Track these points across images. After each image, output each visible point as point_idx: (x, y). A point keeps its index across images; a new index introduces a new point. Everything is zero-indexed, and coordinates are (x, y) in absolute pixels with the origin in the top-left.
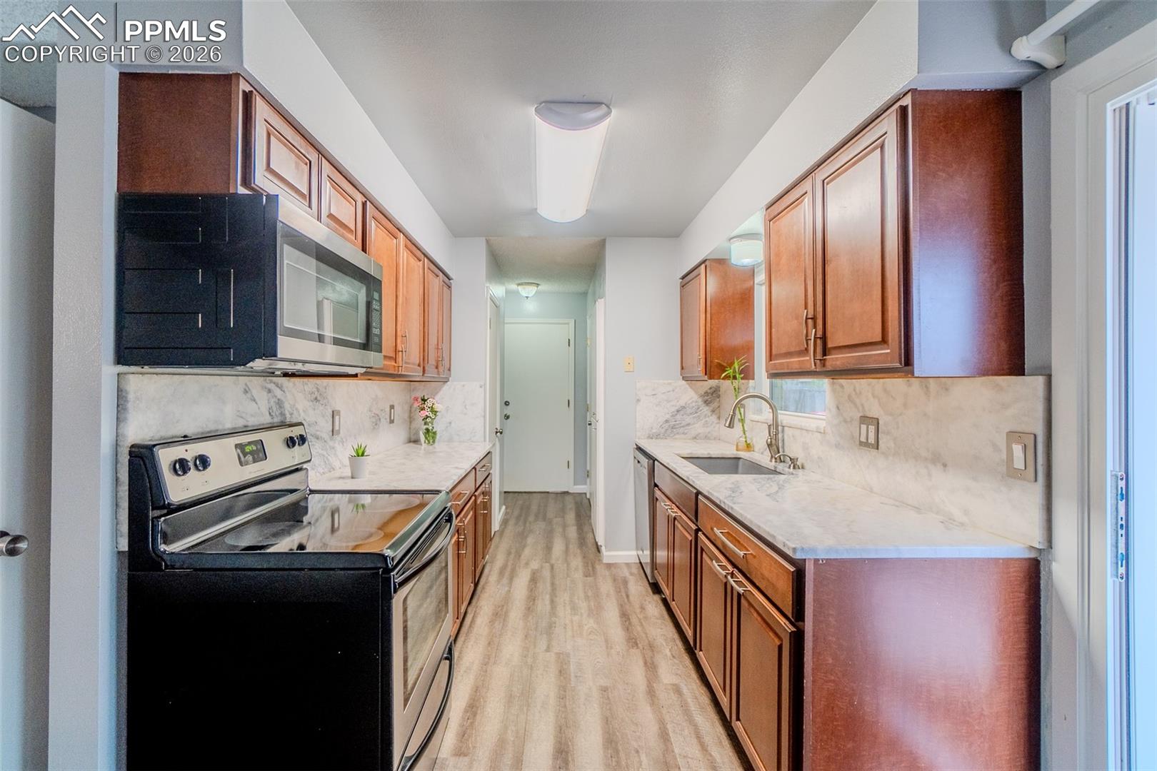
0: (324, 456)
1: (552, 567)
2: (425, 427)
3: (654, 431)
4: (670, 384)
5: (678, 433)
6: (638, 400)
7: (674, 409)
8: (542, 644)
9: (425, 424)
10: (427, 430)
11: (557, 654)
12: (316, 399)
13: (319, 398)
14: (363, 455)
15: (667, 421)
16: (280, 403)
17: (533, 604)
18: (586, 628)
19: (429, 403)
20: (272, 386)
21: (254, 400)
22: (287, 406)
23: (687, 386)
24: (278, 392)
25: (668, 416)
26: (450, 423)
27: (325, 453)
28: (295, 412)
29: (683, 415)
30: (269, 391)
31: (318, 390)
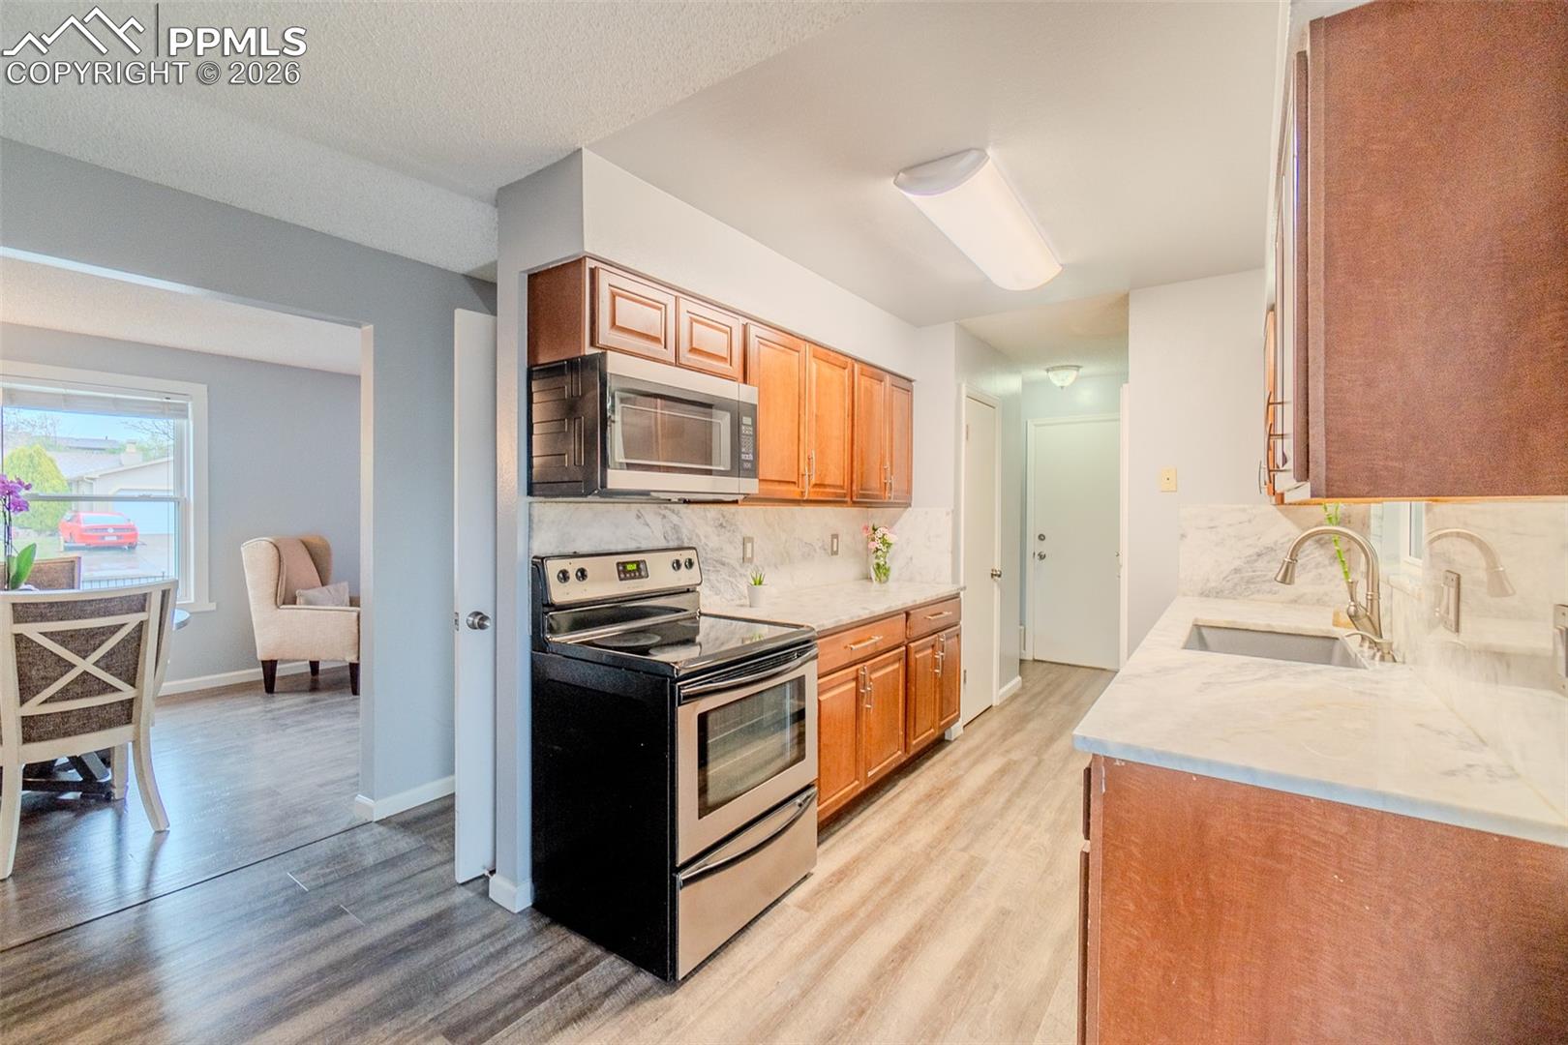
0: (732, 583)
1: (1039, 763)
2: (877, 561)
3: (1213, 584)
4: (1244, 510)
5: (1258, 591)
6: (1183, 536)
7: (1252, 551)
8: (961, 842)
9: (877, 557)
10: (878, 564)
11: (972, 857)
12: (721, 525)
13: (724, 524)
14: (760, 583)
15: (1237, 571)
16: (676, 528)
17: (981, 798)
18: (1032, 841)
19: (879, 534)
20: (667, 513)
21: (648, 525)
22: (684, 531)
23: (1279, 514)
24: (674, 519)
25: (1237, 563)
26: (911, 559)
27: (734, 580)
28: (694, 537)
29: (1269, 562)
30: (664, 517)
31: (724, 517)
